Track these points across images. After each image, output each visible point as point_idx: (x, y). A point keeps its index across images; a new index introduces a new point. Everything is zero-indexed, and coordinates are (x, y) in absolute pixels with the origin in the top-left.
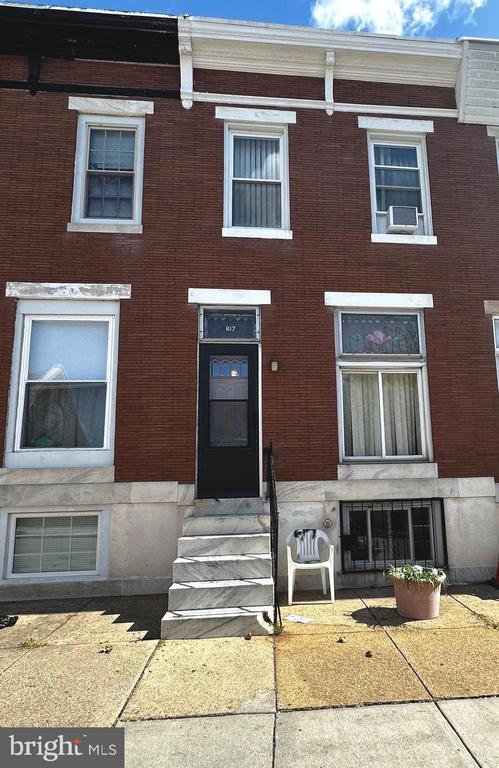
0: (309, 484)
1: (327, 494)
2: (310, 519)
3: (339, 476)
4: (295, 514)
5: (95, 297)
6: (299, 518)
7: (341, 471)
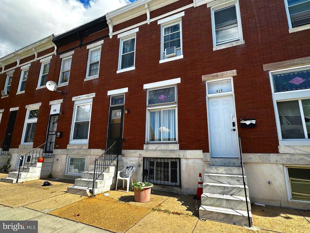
0: (134, 151)
1: (140, 154)
2: (134, 163)
3: (144, 149)
4: (130, 161)
5: (88, 98)
6: (131, 162)
7: (145, 146)
